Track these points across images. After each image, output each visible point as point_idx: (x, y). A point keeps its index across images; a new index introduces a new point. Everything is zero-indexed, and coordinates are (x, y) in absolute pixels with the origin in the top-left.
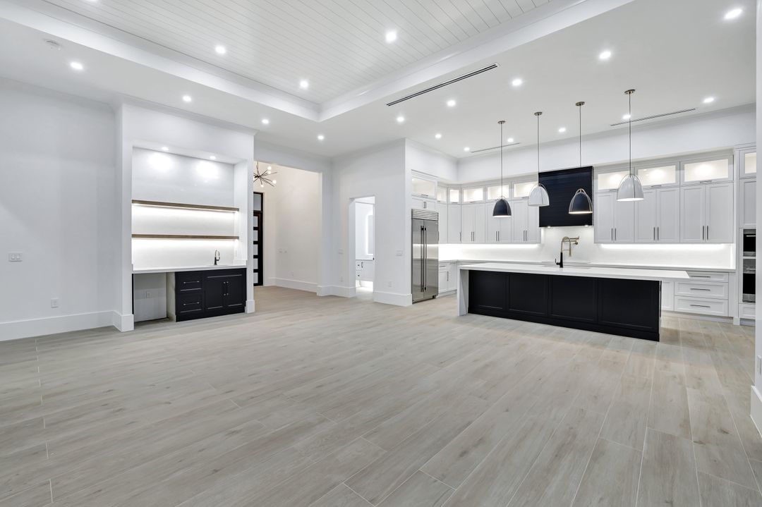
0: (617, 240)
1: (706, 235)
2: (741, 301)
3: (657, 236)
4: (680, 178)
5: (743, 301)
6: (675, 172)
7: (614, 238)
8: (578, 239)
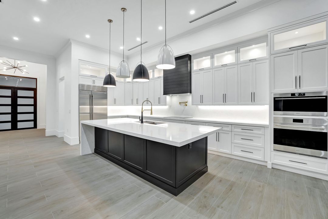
0: (204, 103)
1: (253, 99)
2: (272, 150)
3: (225, 100)
4: (237, 58)
5: (274, 150)
6: (234, 54)
7: (201, 102)
8: (187, 102)
